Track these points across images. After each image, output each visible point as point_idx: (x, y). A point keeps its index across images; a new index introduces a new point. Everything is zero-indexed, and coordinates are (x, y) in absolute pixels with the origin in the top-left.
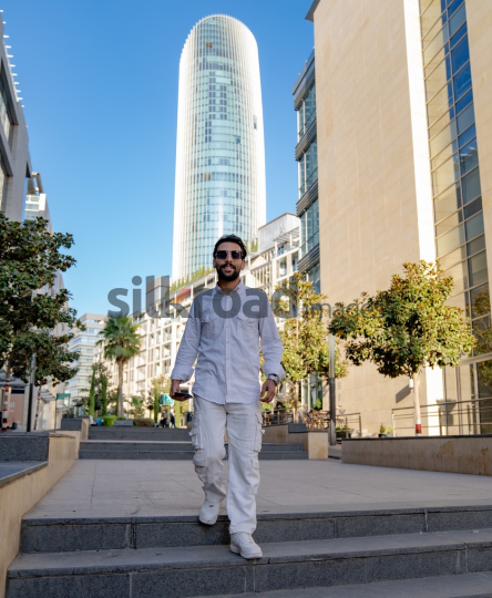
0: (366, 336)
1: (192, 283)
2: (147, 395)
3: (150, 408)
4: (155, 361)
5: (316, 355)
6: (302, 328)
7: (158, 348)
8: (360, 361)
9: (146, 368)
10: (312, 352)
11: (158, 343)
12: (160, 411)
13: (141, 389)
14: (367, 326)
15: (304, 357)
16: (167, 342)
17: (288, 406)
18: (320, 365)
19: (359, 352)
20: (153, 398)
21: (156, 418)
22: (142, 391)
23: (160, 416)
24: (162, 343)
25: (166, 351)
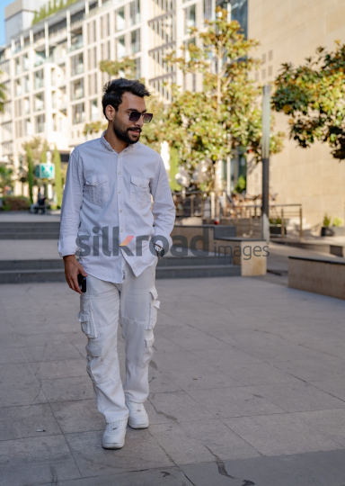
0: (322, 112)
1: (67, 7)
2: (17, 164)
3: (23, 180)
4: (25, 116)
5: (244, 126)
6: (225, 89)
7: (27, 98)
8: (307, 142)
9: (13, 126)
10: (239, 121)
11: (27, 91)
12: (36, 183)
13: (7, 152)
14: (324, 99)
15: (227, 128)
16: (38, 91)
17: (204, 188)
18: (249, 140)
19: (309, 133)
20: (26, 168)
21: (31, 194)
22: (10, 156)
23: (35, 190)
24: (32, 92)
25: (39, 103)
